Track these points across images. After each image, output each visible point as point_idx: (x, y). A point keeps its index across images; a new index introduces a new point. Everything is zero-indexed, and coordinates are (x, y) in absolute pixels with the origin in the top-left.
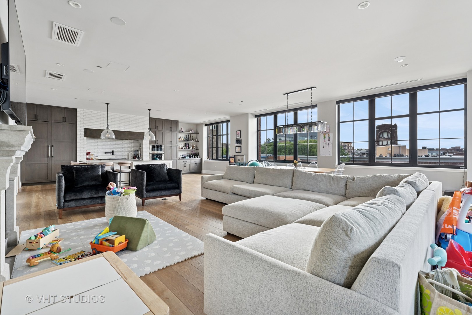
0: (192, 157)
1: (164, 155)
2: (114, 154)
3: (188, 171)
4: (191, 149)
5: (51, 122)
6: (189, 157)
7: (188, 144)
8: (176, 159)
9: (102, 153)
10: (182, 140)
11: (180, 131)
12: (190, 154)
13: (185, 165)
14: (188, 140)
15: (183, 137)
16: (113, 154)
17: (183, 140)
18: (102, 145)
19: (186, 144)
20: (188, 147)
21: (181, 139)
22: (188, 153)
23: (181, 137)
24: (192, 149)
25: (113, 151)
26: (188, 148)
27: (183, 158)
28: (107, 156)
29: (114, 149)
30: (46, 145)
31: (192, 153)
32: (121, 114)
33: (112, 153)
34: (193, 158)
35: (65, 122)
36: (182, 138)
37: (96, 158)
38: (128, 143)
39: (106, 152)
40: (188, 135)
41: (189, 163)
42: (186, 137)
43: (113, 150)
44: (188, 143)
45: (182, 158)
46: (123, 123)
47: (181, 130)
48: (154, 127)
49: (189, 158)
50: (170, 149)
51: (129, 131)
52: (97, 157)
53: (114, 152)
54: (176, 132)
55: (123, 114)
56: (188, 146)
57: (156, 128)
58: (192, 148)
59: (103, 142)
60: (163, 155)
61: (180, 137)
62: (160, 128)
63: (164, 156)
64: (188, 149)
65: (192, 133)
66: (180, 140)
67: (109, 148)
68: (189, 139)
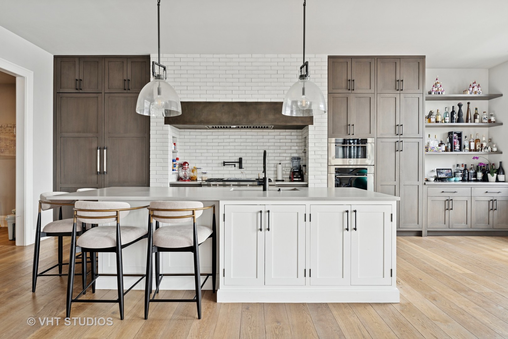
0: (475, 176)
1: (376, 170)
2: (243, 165)
3: (462, 227)
4: (470, 150)
5: (103, 94)
6: (463, 176)
7: (460, 135)
8: (417, 183)
9: (216, 165)
10: (437, 122)
11: (430, 93)
12: (468, 168)
13: (448, 205)
14: (459, 121)
15: (442, 112)
16: (241, 167)
17: (439, 120)
18: (217, 144)
19: (450, 133)
20: (460, 144)
21: (433, 120)
22: (460, 163)
23: (435, 113)
24: (475, 150)
25: (241, 160)
26: (457, 147)
27: (442, 180)
28: (228, 172)
29: (244, 155)
30: (94, 145)
31: (476, 162)
32: (250, 55)
33: (237, 165)
34: (477, 181)
35: (128, 91)
36: (437, 115)
37: (204, 176)
38: (276, 137)
39: (224, 163)
40: (460, 105)
41: (465, 199)
42: (453, 112)
43: (240, 155)
44: (458, 130)
45: (437, 179)
46: (253, 80)
47: (435, 89)
48: (344, 85)
49: (463, 180)
50: (396, 151)
51: (269, 100)
52: (205, 173)
53: (243, 162)
54: (418, 96)
55: (254, 56)
56: (460, 140)
57: (350, 85)
58: (473, 147)
59: (220, 137)
60: (370, 171)
61: (431, 113)
62: (362, 86)
63: (375, 174)
64: (460, 149)
65: (473, 95)
66: (430, 122)
67: (231, 151)
68: (464, 117)
